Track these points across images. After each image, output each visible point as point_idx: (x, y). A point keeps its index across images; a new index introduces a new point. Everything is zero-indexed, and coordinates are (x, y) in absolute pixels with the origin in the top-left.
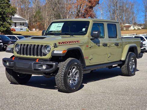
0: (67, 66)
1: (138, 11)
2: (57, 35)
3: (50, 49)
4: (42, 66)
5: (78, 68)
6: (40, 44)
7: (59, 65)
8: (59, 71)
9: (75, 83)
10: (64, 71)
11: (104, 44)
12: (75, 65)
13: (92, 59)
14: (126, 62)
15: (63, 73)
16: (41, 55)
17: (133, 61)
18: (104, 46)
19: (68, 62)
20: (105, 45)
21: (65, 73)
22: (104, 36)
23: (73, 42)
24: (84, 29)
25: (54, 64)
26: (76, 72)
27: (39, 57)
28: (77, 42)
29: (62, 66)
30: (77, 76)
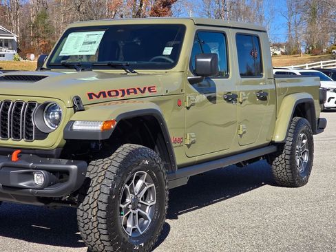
0: (118, 173)
1: (272, 13)
2: (83, 70)
3: (60, 114)
4: (30, 175)
5: (152, 176)
6: (26, 100)
7: (90, 168)
8: (90, 189)
9: (142, 227)
10: (106, 190)
11: (229, 97)
12: (145, 168)
13: (193, 142)
14: (288, 147)
15: (104, 198)
16: (29, 138)
17: (304, 141)
18: (229, 101)
19: (120, 160)
20: (231, 98)
21: (109, 199)
22: (228, 70)
23: (135, 92)
24: (168, 51)
25: (74, 167)
26: (146, 188)
27: (23, 143)
28: (147, 90)
29: (102, 172)
30: (149, 203)
